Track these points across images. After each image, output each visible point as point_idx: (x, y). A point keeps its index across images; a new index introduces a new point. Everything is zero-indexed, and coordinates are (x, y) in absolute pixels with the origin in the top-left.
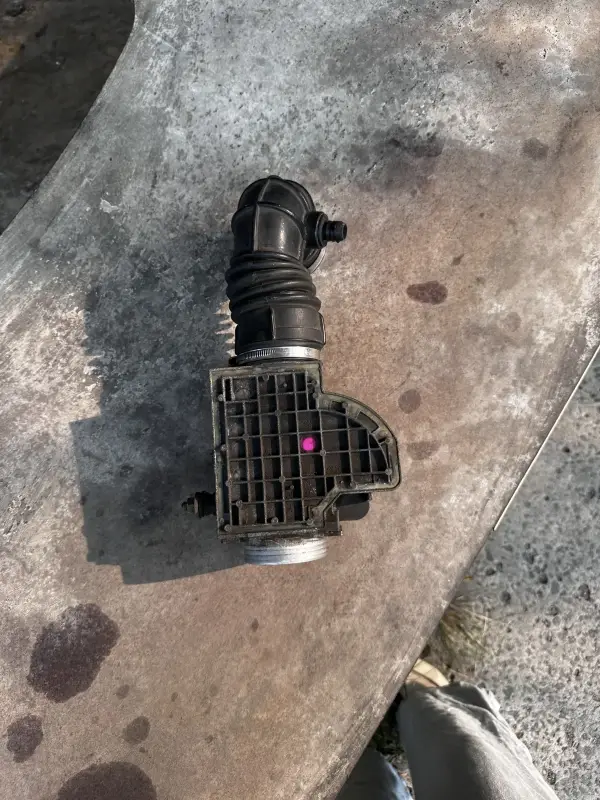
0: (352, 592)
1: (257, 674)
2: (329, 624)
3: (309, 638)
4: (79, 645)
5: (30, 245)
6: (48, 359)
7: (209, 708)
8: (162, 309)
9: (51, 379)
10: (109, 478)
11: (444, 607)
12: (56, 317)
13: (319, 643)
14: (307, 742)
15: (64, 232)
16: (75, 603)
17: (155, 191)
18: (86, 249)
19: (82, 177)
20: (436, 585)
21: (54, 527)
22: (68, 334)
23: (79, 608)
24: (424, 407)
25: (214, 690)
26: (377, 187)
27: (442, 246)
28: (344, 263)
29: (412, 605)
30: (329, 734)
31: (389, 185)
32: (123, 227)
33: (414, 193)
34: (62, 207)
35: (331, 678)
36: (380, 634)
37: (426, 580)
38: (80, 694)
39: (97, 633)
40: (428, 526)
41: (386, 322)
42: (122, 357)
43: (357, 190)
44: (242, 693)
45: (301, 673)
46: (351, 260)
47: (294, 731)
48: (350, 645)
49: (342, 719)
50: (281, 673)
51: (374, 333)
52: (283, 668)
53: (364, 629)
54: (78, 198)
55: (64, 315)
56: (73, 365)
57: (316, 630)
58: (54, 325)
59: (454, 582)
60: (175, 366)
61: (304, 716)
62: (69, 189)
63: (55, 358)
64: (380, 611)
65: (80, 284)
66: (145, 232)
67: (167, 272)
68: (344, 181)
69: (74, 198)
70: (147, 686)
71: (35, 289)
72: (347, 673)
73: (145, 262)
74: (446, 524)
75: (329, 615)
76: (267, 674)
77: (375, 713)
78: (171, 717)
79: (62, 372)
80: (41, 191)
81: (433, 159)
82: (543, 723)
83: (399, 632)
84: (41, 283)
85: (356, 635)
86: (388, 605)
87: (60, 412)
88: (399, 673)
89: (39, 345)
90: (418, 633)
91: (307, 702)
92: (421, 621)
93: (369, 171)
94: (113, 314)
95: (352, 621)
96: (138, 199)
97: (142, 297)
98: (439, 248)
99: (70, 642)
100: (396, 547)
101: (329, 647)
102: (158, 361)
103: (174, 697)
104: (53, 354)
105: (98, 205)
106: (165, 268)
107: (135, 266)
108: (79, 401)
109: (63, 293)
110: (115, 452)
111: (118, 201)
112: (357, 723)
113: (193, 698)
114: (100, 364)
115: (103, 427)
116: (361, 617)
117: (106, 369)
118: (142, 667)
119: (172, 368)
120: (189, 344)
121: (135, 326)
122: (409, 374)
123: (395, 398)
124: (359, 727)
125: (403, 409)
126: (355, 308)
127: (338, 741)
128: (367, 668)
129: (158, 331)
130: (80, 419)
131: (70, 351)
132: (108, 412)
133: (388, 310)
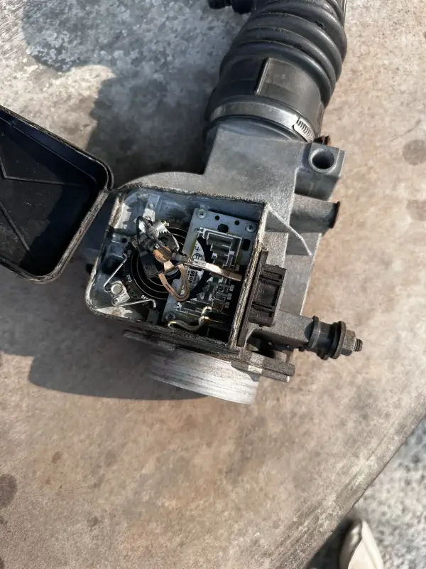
1: (172, 447)
2: (278, 399)
7: (101, 480)
13: (261, 422)
14: (225, 550)
25: (111, 458)
29: (389, 394)
30: (256, 542)
35: (270, 469)
36: (343, 423)
37: (410, 365)
42: (75, 42)
44: (149, 468)
45: (230, 455)
47: (209, 531)
48: (302, 430)
49: (276, 526)
50: (205, 451)
52: (209, 445)
53: (323, 413)
60: (136, 62)
61: (226, 514)
64: (346, 395)
70: (23, 437)
72: (293, 466)
76: (187, 449)
77: (322, 525)
78: (48, 482)
83: (368, 425)
85: (312, 419)
86: (359, 388)
88: (360, 479)
90: (392, 431)
91: (233, 496)
92: (397, 416)
95: (309, 400)
100: (378, 318)
101: (274, 428)
102: (117, 54)
103: (57, 457)
108: (14, 82)
112: (296, 534)
113: (82, 463)
114: (47, 46)
115: (35, 114)
116: (321, 397)
117: (53, 52)
118: (21, 411)
119: (132, 63)
120: (157, 42)
121: (98, 13)
122: (418, 122)
123: (399, 145)
124: (298, 541)
125: (406, 159)
126: (363, 39)
127: (267, 554)
128: (319, 464)
129: (124, 23)
130: (10, 100)
131: (16, 28)
132: (44, 98)
133: (401, 50)
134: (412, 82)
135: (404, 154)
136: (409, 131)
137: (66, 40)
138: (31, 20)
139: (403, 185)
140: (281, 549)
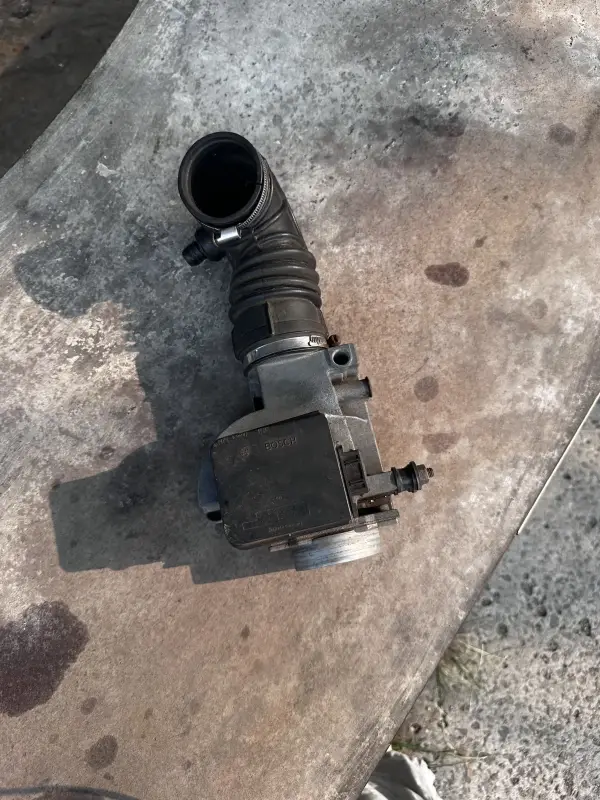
0: (358, 598)
1: (245, 689)
2: (331, 634)
3: (307, 649)
4: (41, 649)
5: (17, 206)
6: (28, 327)
7: (189, 728)
8: (158, 280)
9: (29, 349)
10: (86, 459)
11: (461, 618)
12: (40, 283)
13: (319, 656)
14: (301, 772)
15: (55, 195)
16: (40, 600)
17: (156, 157)
18: (79, 213)
19: (79, 140)
20: (453, 592)
21: (21, 513)
22: (52, 300)
23: (43, 607)
24: (443, 395)
25: (195, 706)
26: (395, 164)
27: (463, 226)
28: (358, 240)
29: (425, 616)
30: (327, 762)
31: (408, 162)
32: (120, 192)
33: (434, 172)
34: (55, 168)
35: (331, 696)
36: (388, 647)
37: (441, 586)
38: (38, 707)
39: (63, 637)
40: (445, 526)
41: (402, 303)
42: (110, 328)
43: (374, 166)
44: (228, 711)
45: (296, 688)
46: (366, 237)
47: (286, 758)
48: (354, 659)
49: (342, 745)
50: (273, 688)
51: (389, 314)
52: (277, 683)
53: (370, 641)
54: (74, 160)
55: (49, 281)
56: (55, 335)
57: (316, 639)
58: (37, 292)
59: (473, 590)
60: (168, 340)
61: (298, 741)
62: (64, 150)
63: (35, 326)
64: (388, 622)
65: (69, 249)
66: (144, 197)
67: (165, 240)
68: (361, 156)
69: (68, 160)
70: (117, 700)
71: (19, 253)
72: (350, 691)
73: (142, 229)
74: (465, 526)
75: (331, 624)
76: (258, 690)
77: (381, 739)
78: (144, 737)
79: (43, 341)
80: (33, 151)
81: (454, 139)
82: (540, 768)
83: (410, 646)
84: (26, 246)
85: (361, 647)
86: (399, 613)
87: (37, 385)
88: (409, 695)
89: (20, 312)
90: (432, 647)
91: (302, 724)
92: (435, 634)
93: (387, 147)
94: (103, 282)
95: (357, 631)
96: (138, 164)
97: (136, 265)
98: (461, 230)
99: (30, 645)
100: (408, 548)
101: (330, 660)
102: (150, 334)
103: (149, 714)
104: (34, 322)
105: (95, 167)
106: (163, 236)
107: (131, 233)
108: (60, 374)
109: (49, 257)
110: (95, 431)
111: (116, 166)
112: (360, 750)
113: (170, 716)
114: (85, 335)
115: (84, 403)
116: (367, 626)
117: (91, 341)
118: (112, 677)
119: (165, 342)
120: (186, 318)
121: (126, 296)
122: (426, 360)
123: (410, 385)
124: (362, 756)
125: (419, 397)
126: (369, 287)
127: (338, 771)
128: (372, 686)
129: (151, 303)
130: (59, 393)
131: (53, 320)
132: (91, 387)
133: (405, 291)
134: (417, 322)
135: (416, 393)
136: (419, 369)
137: (101, 327)
138: (66, 310)
139: (417, 422)
140: (349, 765)
